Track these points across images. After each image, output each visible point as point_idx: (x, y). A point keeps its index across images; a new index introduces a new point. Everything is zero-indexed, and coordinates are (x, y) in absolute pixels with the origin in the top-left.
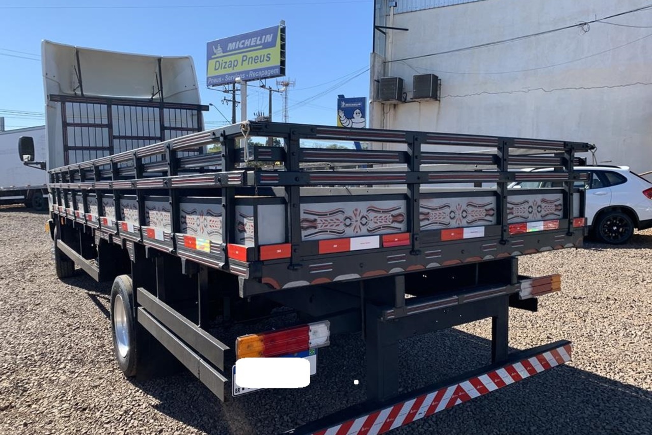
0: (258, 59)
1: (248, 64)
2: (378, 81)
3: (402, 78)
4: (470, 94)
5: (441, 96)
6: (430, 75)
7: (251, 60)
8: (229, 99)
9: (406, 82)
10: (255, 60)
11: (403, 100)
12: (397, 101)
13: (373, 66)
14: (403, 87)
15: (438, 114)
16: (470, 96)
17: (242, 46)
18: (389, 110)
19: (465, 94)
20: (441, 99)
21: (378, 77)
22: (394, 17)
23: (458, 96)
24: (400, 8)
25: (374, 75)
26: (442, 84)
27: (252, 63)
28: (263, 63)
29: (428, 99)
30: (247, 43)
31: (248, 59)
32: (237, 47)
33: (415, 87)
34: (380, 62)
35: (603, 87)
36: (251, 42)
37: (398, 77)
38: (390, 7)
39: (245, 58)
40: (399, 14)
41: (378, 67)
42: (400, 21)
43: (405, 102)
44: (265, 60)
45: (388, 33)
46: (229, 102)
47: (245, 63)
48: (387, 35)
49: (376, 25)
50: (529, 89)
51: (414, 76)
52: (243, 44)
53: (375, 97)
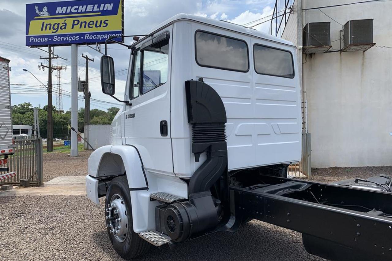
8: (45, 65)
10: (89, 24)
27: (85, 27)
28: (99, 27)
30: (82, 9)
31: (80, 23)
32: (68, 11)
39: (76, 22)
44: (102, 26)
46: (45, 68)
47: (77, 27)
51: (349, 21)
52: (77, 9)
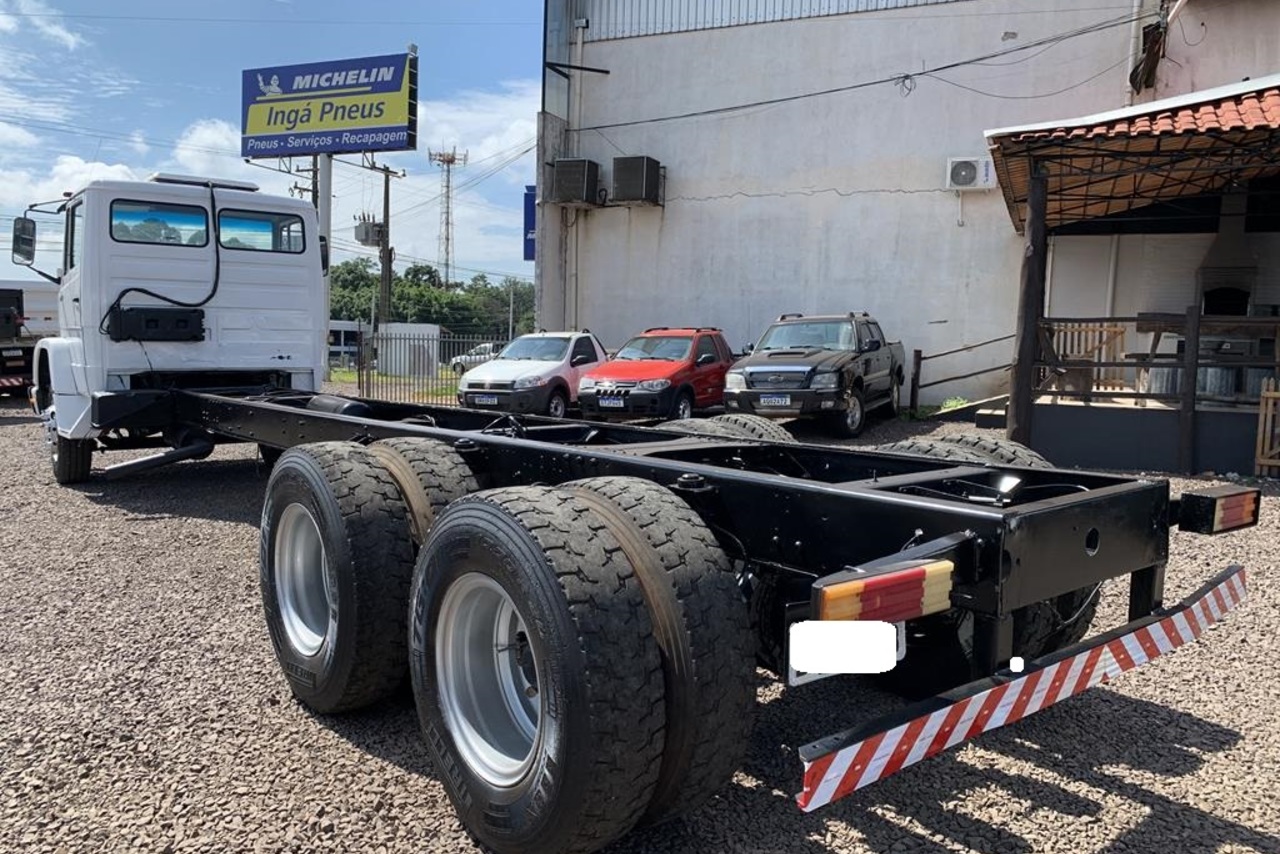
0: (357, 111)
1: (335, 118)
2: (552, 165)
3: (596, 161)
4: (714, 195)
5: (667, 199)
6: (643, 158)
7: (341, 111)
8: (305, 187)
9: (604, 168)
10: (350, 111)
11: (599, 201)
12: (586, 204)
13: (542, 138)
14: (599, 178)
15: (661, 230)
16: (715, 198)
17: (327, 84)
18: (577, 218)
19: (708, 196)
20: (666, 203)
21: (554, 158)
22: (583, 46)
23: (694, 198)
24: (594, 32)
25: (544, 152)
26: (667, 176)
27: (343, 118)
28: (367, 119)
29: (640, 202)
30: (338, 78)
31: (334, 109)
32: (314, 85)
33: (616, 179)
34: (558, 129)
35: (935, 190)
36: (346, 78)
37: (587, 159)
38: (577, 28)
39: (328, 108)
40: (593, 41)
41: (552, 140)
42: (593, 56)
43: (603, 205)
44: (373, 114)
45: (573, 76)
46: (305, 193)
47: (328, 117)
48: (572, 80)
49: (548, 60)
50: (815, 189)
51: (615, 159)
52: (329, 80)
53: (546, 193)
